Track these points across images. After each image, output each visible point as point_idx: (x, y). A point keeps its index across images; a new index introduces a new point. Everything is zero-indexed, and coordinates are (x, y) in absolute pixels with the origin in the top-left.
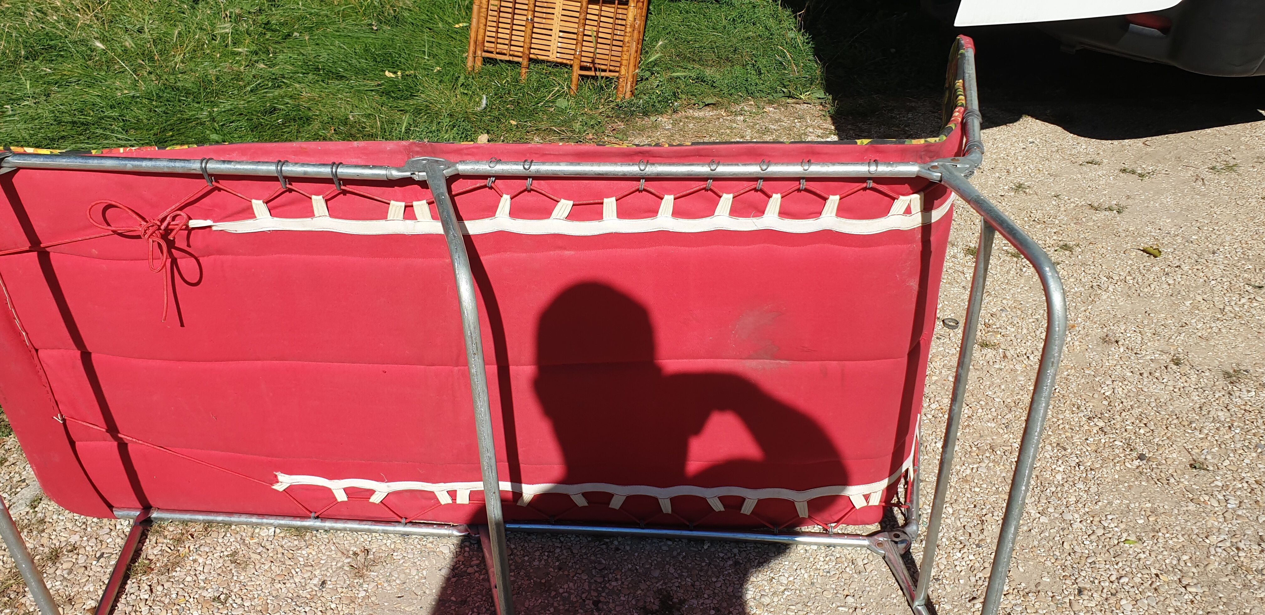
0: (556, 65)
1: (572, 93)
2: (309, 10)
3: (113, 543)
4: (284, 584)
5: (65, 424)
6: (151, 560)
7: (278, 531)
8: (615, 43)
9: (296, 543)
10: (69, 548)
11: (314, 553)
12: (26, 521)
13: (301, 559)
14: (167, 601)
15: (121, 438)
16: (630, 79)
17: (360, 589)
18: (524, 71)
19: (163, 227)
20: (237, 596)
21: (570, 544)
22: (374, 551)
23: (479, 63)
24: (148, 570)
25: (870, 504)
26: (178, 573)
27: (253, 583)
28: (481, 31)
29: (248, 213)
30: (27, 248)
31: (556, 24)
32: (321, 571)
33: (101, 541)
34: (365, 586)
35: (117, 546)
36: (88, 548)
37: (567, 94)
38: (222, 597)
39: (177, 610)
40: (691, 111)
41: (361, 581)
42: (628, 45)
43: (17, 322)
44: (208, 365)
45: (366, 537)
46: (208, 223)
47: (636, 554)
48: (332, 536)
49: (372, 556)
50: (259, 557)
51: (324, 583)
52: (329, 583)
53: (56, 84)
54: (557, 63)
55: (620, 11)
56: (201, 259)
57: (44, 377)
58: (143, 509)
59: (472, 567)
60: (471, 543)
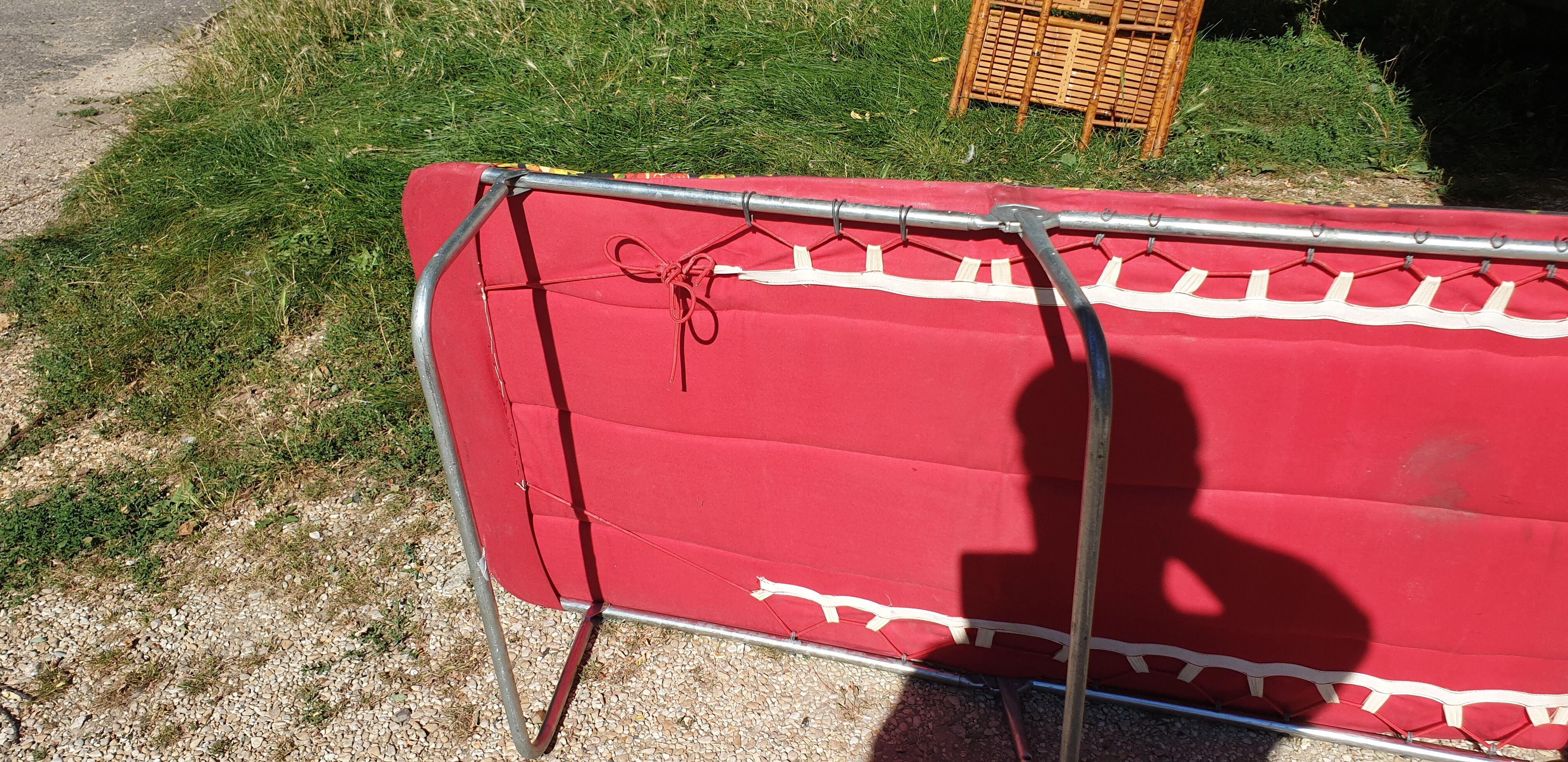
0: (1065, 111)
1: (1082, 147)
2: (755, 35)
3: (559, 638)
4: (759, 714)
5: (527, 492)
6: (603, 664)
7: (748, 649)
8: (1145, 87)
9: (770, 666)
10: (512, 637)
11: (792, 682)
12: (463, 600)
13: (777, 687)
14: (623, 715)
15: (586, 516)
16: (1162, 133)
17: (852, 735)
18: (1021, 117)
19: (684, 271)
20: (704, 722)
21: (1116, 718)
22: (865, 689)
23: (963, 106)
24: (600, 675)
25: (1556, 722)
26: (634, 684)
27: (722, 709)
28: (972, 66)
29: (786, 261)
30: (525, 284)
31: (1069, 61)
32: (802, 705)
33: (546, 635)
34: (857, 731)
35: (563, 642)
36: (532, 640)
37: (1075, 148)
38: (686, 720)
39: (635, 728)
40: (1241, 179)
41: (852, 725)
42: (1164, 89)
43: (497, 369)
44: (705, 439)
45: (854, 670)
46: (736, 270)
47: (1207, 743)
48: (814, 664)
49: (863, 696)
50: (727, 677)
51: (806, 720)
52: (813, 721)
53: (479, 107)
54: (1065, 108)
55: (1156, 47)
56: (718, 313)
57: (514, 435)
58: (593, 603)
59: (990, 728)
60: (987, 699)
